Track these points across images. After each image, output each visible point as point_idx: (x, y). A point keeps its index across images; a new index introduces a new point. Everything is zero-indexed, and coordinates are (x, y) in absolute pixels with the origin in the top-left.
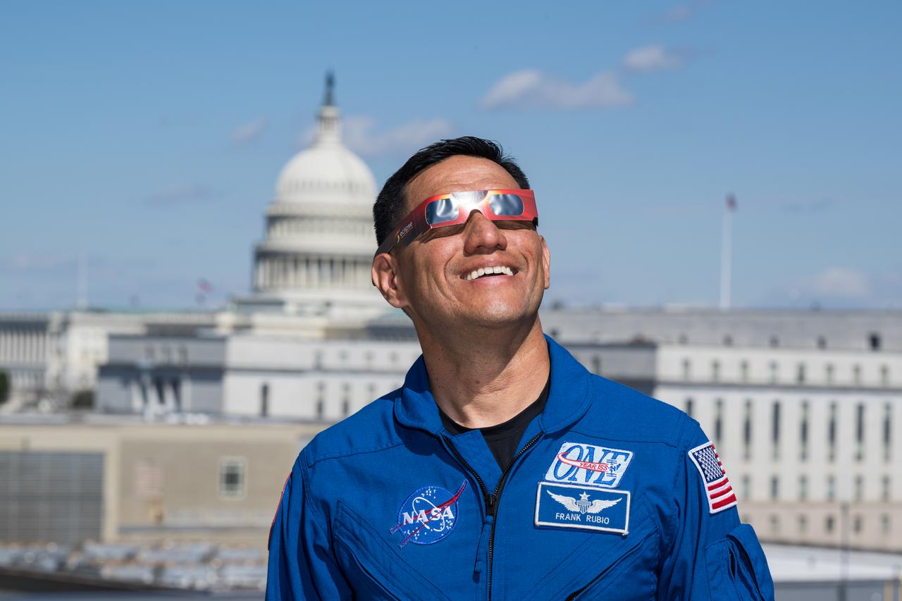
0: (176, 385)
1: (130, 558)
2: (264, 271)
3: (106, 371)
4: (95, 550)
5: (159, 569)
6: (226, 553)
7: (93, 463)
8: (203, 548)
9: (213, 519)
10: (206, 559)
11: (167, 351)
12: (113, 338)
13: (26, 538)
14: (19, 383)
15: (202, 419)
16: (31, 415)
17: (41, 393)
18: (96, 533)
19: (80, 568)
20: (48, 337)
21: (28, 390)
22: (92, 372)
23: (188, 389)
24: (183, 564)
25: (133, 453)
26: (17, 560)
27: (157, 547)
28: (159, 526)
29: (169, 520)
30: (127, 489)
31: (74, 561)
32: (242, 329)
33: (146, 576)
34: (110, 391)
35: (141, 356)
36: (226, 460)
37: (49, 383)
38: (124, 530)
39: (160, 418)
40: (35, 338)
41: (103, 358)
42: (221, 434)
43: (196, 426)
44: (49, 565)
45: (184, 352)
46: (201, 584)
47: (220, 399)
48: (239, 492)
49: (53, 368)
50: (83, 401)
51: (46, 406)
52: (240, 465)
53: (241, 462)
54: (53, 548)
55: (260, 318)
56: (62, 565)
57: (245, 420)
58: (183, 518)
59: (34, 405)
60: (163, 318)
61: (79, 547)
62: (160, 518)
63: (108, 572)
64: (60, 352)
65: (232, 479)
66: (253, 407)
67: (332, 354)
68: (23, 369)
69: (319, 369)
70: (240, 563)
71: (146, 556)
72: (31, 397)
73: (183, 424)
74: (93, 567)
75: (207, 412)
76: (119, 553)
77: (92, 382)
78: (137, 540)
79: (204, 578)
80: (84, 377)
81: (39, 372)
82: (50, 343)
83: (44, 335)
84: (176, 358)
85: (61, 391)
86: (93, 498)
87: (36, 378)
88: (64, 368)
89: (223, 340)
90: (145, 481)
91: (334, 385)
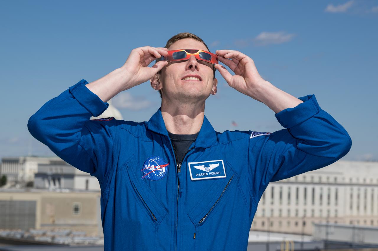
0: (59, 180)
1: (44, 234)
3: (37, 175)
4: (33, 232)
5: (53, 238)
6: (74, 233)
7: (33, 204)
8: (67, 231)
9: (71, 222)
10: (68, 235)
11: (57, 169)
12: (39, 165)
13: (11, 228)
14: (10, 179)
15: (67, 191)
16: (13, 189)
17: (17, 182)
18: (33, 226)
19: (28, 237)
20: (19, 165)
21: (12, 181)
22: (33, 176)
23: (63, 181)
24: (61, 236)
25: (45, 201)
26: (8, 235)
27: (52, 231)
28: (54, 224)
29: (57, 222)
30: (43, 213)
31: (26, 235)
33: (49, 240)
34: (38, 182)
35: (49, 171)
36: (75, 204)
37: (19, 179)
38: (43, 225)
39: (54, 190)
40: (15, 165)
41: (36, 171)
42: (73, 195)
43: (65, 193)
44: (18, 236)
45: (62, 169)
46: (66, 242)
47: (73, 184)
48: (79, 214)
49: (21, 174)
50: (30, 185)
51: (18, 186)
52: (79, 205)
53: (79, 204)
54: (20, 231)
56: (22, 236)
57: (81, 191)
58: (61, 222)
59: (14, 186)
61: (28, 231)
62: (54, 221)
63: (37, 239)
64: (23, 169)
65: (76, 209)
66: (83, 187)
68: (11, 175)
70: (79, 236)
71: (49, 233)
72: (13, 183)
73: (61, 192)
74: (32, 237)
75: (69, 188)
76: (41, 232)
77: (33, 179)
78: (46, 228)
79: (67, 241)
80: (30, 177)
81: (16, 175)
82: (19, 167)
83: (18, 164)
84: (59, 171)
85: (23, 181)
86: (33, 215)
87: (15, 177)
88: (24, 174)
90: (49, 210)
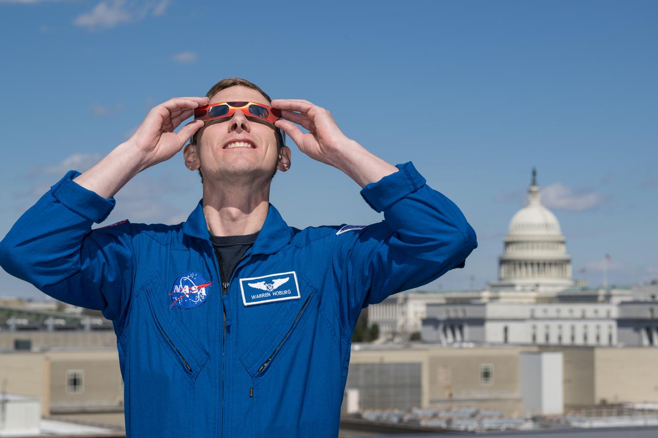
0: (461, 328)
1: (435, 416)
2: (504, 269)
3: (426, 322)
4: (418, 412)
5: (449, 421)
6: (483, 412)
7: (416, 368)
8: (472, 410)
9: (478, 395)
10: (473, 416)
11: (456, 311)
12: (428, 305)
13: (383, 406)
14: (383, 329)
15: (471, 345)
16: (390, 345)
17: (394, 334)
18: (418, 403)
19: (410, 421)
20: (397, 306)
21: (388, 333)
22: (419, 323)
23: (467, 330)
24: (461, 418)
25: (435, 362)
26: (379, 418)
27: (448, 410)
28: (451, 399)
29: (455, 396)
30: (433, 381)
31: (407, 418)
32: (494, 299)
33: (443, 425)
34: (428, 333)
35: (442, 315)
36: (484, 365)
37: (398, 329)
38: (432, 402)
39: (449, 345)
40: (391, 307)
41: (425, 316)
42: (481, 352)
43: (468, 348)
44: (395, 420)
45: (464, 311)
46: (470, 428)
47: (483, 334)
48: (491, 381)
49: (400, 322)
50: (416, 337)
51: (397, 340)
52: (491, 368)
53: (491, 366)
54: (396, 412)
55: (502, 294)
56: (401, 420)
57: (493, 345)
58: (463, 395)
59: (391, 340)
60: (454, 295)
61: (409, 411)
62: (451, 395)
63: (424, 423)
64: (404, 313)
65: (486, 375)
66: (500, 338)
67: (539, 311)
68: (386, 322)
69: (533, 318)
70: (490, 417)
71: (443, 414)
72: (390, 336)
73: (461, 348)
74: (416, 421)
75: (474, 342)
76: (430, 413)
77: (420, 328)
78: (439, 406)
79: (472, 425)
80: (416, 325)
81: (394, 323)
82: (399, 309)
83: (396, 305)
84: (460, 315)
85: (403, 333)
86: (416, 386)
87: (392, 327)
88: (406, 321)
89: (484, 305)
90: (443, 377)
91: (541, 326)
